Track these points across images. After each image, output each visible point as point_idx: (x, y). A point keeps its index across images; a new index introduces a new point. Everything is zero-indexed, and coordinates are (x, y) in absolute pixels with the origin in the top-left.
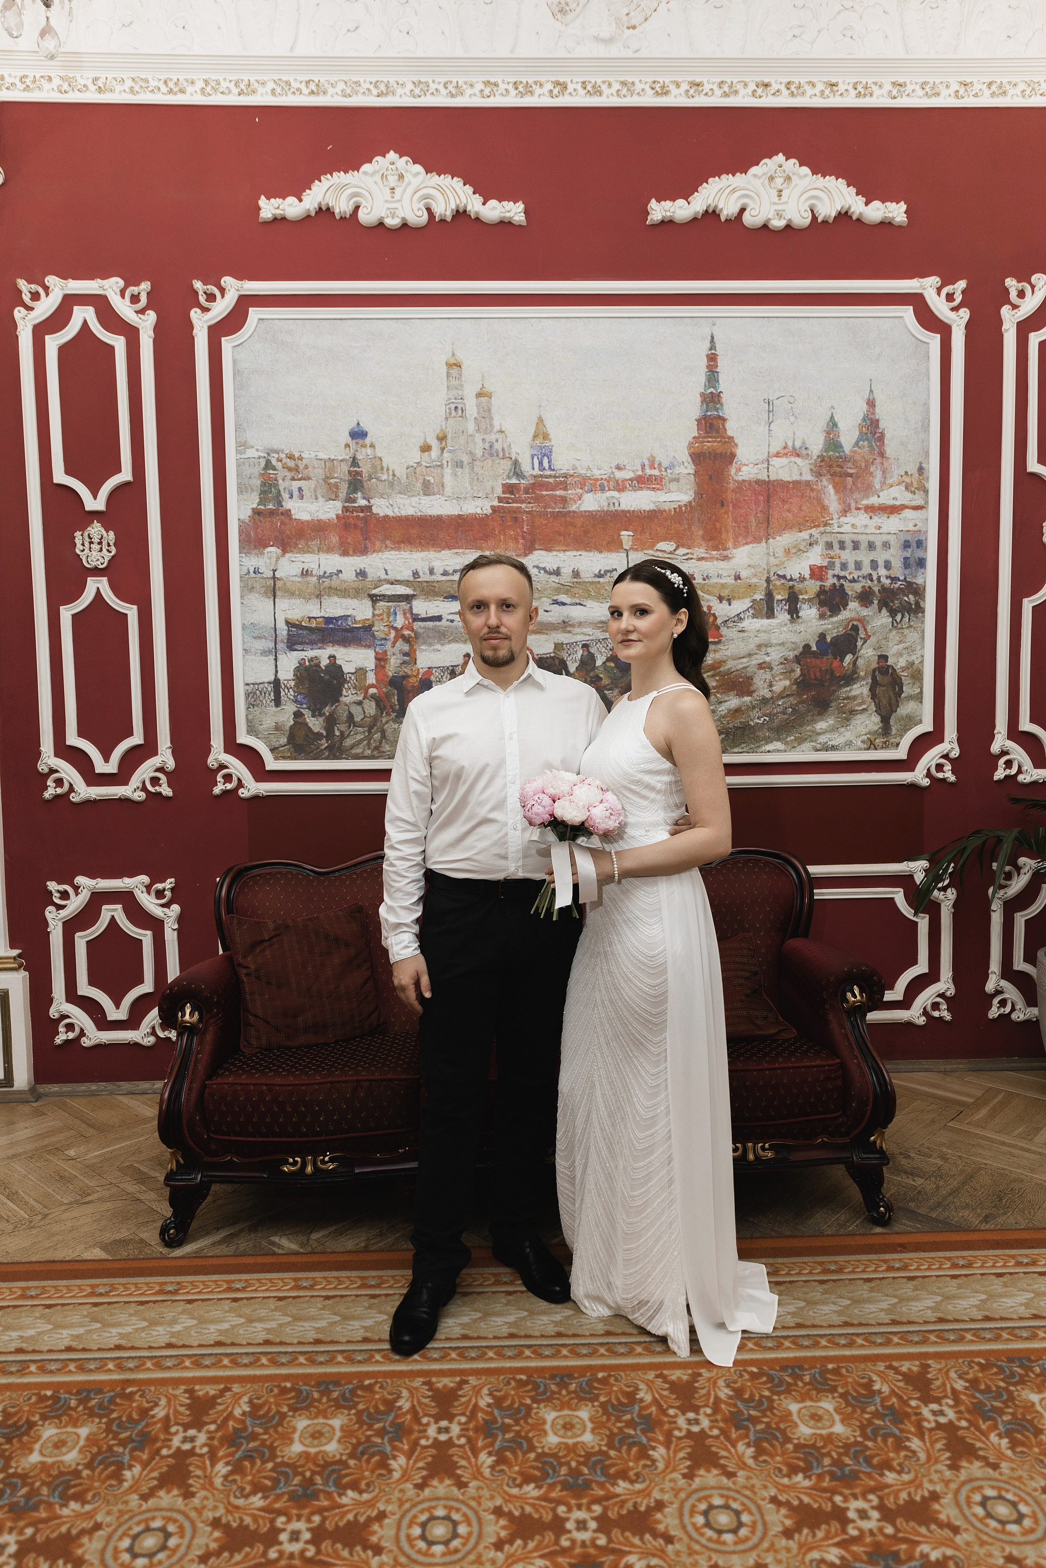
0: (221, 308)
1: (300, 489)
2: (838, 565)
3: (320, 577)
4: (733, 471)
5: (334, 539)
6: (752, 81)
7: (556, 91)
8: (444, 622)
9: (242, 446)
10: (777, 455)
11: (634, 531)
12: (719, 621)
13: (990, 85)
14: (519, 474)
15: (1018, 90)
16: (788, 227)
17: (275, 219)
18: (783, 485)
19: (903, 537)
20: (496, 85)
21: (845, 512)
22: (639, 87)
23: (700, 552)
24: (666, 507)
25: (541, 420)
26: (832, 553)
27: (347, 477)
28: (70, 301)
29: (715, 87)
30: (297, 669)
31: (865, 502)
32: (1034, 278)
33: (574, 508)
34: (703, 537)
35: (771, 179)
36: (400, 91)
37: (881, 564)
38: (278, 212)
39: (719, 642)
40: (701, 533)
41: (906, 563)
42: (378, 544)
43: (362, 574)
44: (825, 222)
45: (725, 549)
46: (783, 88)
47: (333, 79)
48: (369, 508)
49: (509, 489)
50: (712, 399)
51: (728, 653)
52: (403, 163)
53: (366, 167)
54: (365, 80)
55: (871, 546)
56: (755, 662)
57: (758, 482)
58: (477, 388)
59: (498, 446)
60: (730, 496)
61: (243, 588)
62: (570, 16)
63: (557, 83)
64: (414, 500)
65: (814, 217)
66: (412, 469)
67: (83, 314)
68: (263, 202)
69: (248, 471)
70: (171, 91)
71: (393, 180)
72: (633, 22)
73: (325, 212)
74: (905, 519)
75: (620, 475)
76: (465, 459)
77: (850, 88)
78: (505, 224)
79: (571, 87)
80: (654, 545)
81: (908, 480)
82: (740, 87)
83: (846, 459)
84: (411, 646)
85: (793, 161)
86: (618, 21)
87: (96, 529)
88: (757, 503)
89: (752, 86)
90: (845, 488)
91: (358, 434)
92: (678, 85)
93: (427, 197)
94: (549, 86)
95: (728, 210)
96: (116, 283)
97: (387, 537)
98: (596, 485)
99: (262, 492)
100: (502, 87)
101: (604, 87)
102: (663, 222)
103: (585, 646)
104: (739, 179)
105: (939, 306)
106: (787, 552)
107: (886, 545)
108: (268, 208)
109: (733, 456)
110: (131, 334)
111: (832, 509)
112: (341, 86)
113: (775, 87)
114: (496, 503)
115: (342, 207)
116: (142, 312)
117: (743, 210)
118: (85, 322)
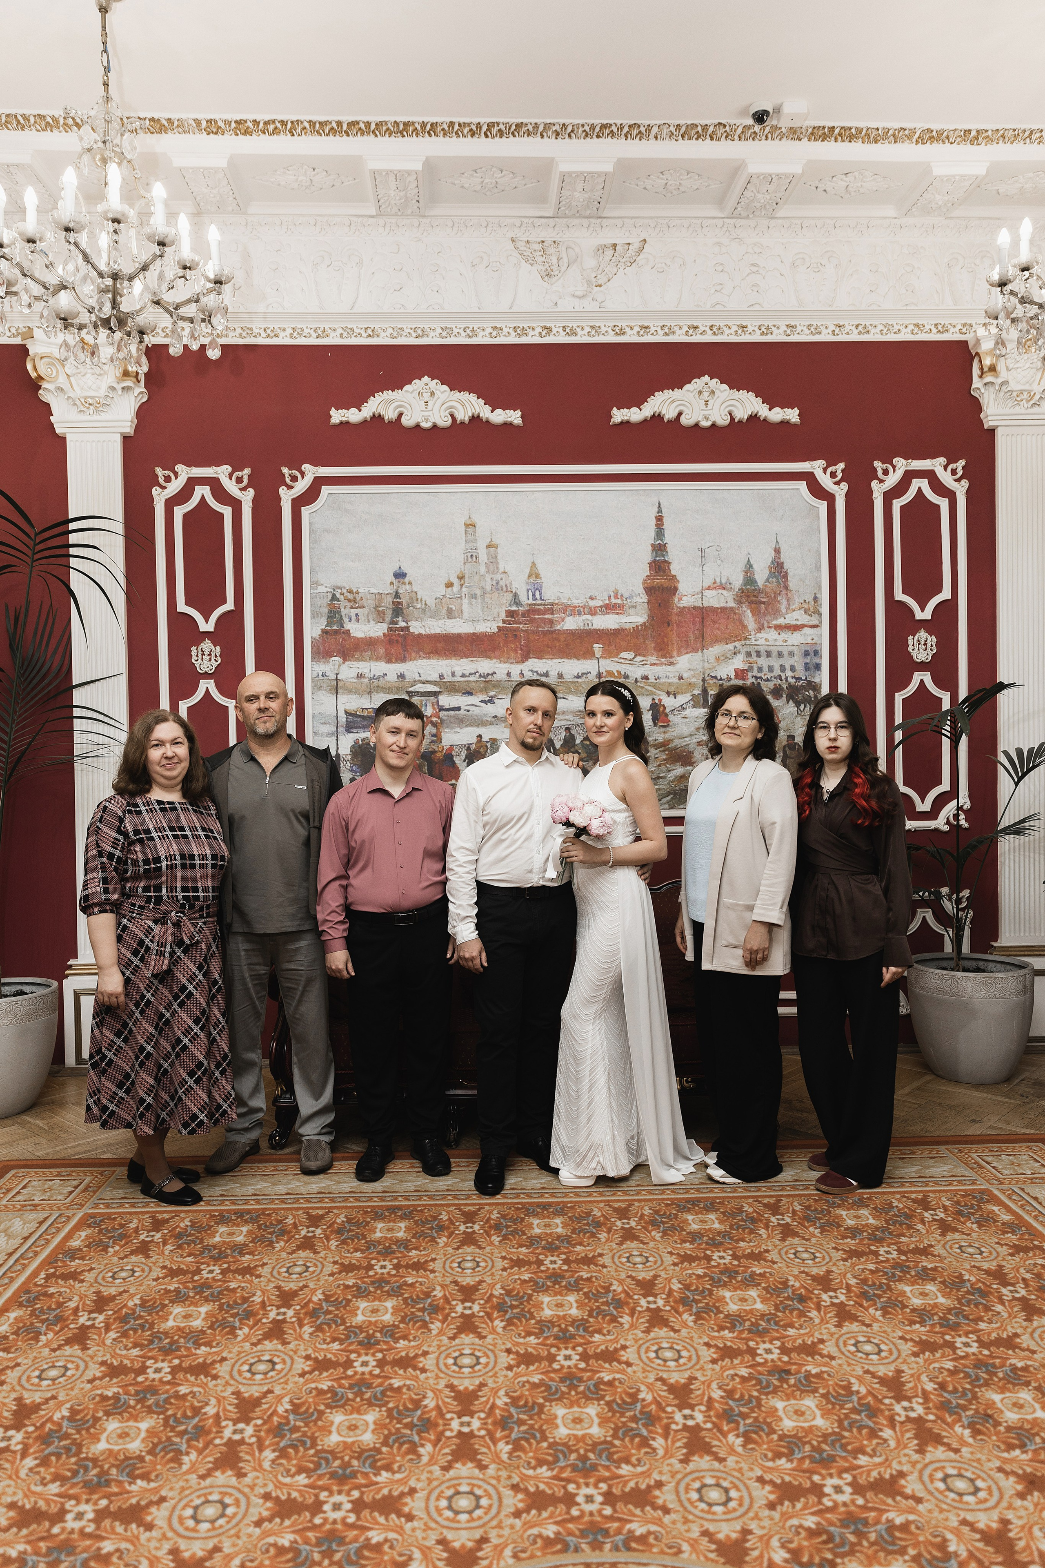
0: (301, 486)
1: (357, 615)
2: (755, 669)
3: (371, 679)
4: (676, 600)
5: (382, 651)
6: (685, 324)
7: (544, 333)
8: (462, 712)
9: (315, 584)
10: (709, 588)
11: (603, 644)
12: (667, 710)
13: (857, 326)
14: (517, 603)
15: (878, 330)
16: (714, 425)
17: (341, 423)
18: (714, 610)
19: (804, 648)
20: (501, 329)
21: (760, 629)
22: (603, 329)
23: (653, 659)
24: (627, 626)
25: (534, 564)
26: (751, 660)
27: (391, 606)
28: (192, 483)
29: (659, 329)
30: (353, 747)
31: (774, 622)
32: (895, 461)
33: (558, 627)
34: (655, 649)
35: (700, 392)
36: (432, 334)
37: (788, 667)
38: (344, 419)
39: (668, 726)
40: (653, 645)
41: (807, 667)
42: (414, 654)
43: (402, 676)
44: (740, 422)
45: (672, 657)
46: (707, 329)
47: (384, 326)
48: (408, 628)
49: (511, 614)
50: (660, 549)
51: (675, 734)
52: (434, 384)
53: (407, 387)
54: (407, 327)
55: (780, 655)
56: (695, 741)
57: (695, 608)
58: (487, 542)
59: (502, 583)
60: (674, 618)
61: (313, 687)
62: (554, 279)
63: (545, 328)
64: (441, 622)
65: (732, 419)
66: (439, 600)
67: (202, 491)
68: (333, 412)
69: (319, 602)
70: (268, 336)
71: (426, 396)
72: (600, 282)
73: (377, 418)
74: (805, 635)
75: (592, 603)
76: (478, 592)
77: (756, 329)
78: (507, 425)
79: (554, 330)
80: (618, 654)
81: (806, 606)
82: (676, 329)
83: (760, 591)
84: (438, 729)
85: (716, 380)
86: (589, 282)
87: (207, 645)
88: (694, 623)
89: (685, 328)
90: (759, 612)
91: (400, 575)
92: (632, 329)
93: (451, 407)
94: (539, 330)
95: (669, 414)
96: (226, 469)
97: (420, 650)
98: (575, 611)
99: (329, 617)
100: (505, 330)
101: (579, 330)
102: (622, 423)
103: (568, 729)
104: (677, 393)
105: (826, 481)
106: (718, 659)
107: (791, 654)
108: (337, 416)
109: (676, 589)
110: (236, 505)
111: (750, 628)
112: (390, 331)
113: (702, 329)
114: (501, 624)
115: (390, 414)
116: (243, 489)
117: (680, 414)
118: (203, 496)
